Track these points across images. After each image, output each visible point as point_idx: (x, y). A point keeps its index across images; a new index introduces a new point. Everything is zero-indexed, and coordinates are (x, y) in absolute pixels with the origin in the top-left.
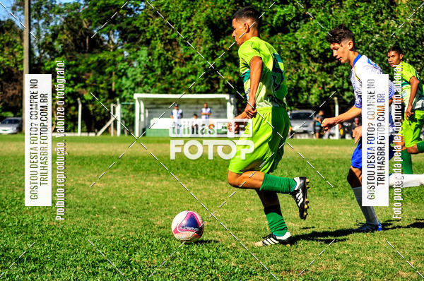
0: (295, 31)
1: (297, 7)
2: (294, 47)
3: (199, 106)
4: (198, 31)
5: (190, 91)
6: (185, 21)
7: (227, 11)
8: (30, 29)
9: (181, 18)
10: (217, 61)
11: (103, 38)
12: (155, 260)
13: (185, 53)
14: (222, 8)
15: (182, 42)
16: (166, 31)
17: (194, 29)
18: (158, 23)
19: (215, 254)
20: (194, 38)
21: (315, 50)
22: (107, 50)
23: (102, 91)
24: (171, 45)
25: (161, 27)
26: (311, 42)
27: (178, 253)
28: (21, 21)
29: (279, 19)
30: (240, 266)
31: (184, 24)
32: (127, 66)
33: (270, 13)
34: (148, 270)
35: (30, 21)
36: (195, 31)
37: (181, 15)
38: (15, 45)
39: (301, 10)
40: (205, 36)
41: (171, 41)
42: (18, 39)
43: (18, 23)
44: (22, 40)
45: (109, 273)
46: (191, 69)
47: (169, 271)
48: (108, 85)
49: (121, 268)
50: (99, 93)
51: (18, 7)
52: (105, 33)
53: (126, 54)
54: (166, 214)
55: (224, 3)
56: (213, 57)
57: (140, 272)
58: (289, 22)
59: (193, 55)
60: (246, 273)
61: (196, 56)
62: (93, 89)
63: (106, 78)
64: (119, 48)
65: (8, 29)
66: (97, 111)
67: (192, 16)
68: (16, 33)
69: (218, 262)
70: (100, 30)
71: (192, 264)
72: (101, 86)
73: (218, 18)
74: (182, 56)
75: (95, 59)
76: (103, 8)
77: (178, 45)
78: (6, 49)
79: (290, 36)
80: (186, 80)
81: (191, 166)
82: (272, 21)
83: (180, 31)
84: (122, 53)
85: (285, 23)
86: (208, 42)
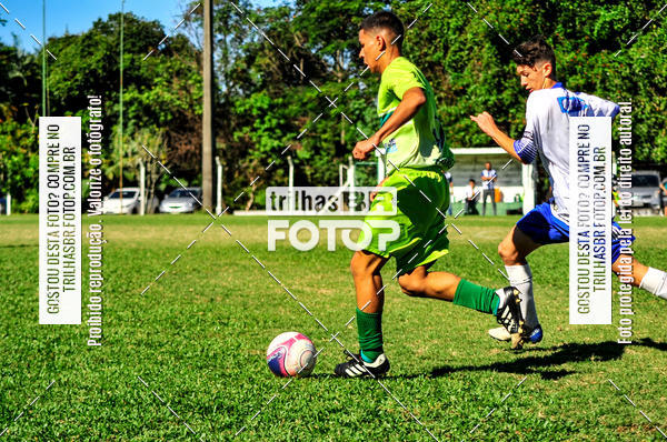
0: (629, 47)
1: (631, 8)
2: (628, 71)
3: (478, 167)
4: (476, 48)
5: (464, 145)
6: (454, 33)
7: (521, 16)
8: (212, 49)
9: (448, 30)
10: (506, 95)
11: (326, 61)
12: (417, 409)
13: (455, 84)
14: (513, 12)
15: (449, 66)
16: (425, 50)
17: (469, 45)
18: (412, 36)
19: (511, 400)
20: (469, 60)
21: (661, 76)
22: (332, 80)
23: (324, 145)
24: (433, 71)
25: (416, 44)
26: (655, 63)
27: (453, 398)
28: (197, 36)
29: (603, 28)
30: (552, 418)
31: (453, 37)
32: (365, 105)
33: (589, 18)
34: (406, 425)
35: (212, 36)
36: (471, 49)
37: (448, 23)
38: (190, 75)
39: (639, 14)
40: (486, 56)
41: (432, 65)
42: (194, 66)
43: (193, 40)
44: (200, 67)
45: (346, 430)
46: (465, 108)
47: (440, 426)
48: (335, 136)
49: (364, 421)
50: (322, 148)
51: (194, 15)
52: (328, 53)
53: (362, 85)
54: (431, 337)
55: (516, 4)
56: (500, 88)
57: (394, 427)
58: (619, 33)
59: (468, 86)
60: (562, 429)
61: (472, 88)
62: (312, 141)
63: (331, 124)
64: (352, 77)
65: (178, 50)
66: (318, 175)
67: (465, 25)
68: (191, 56)
69: (516, 412)
70: (321, 49)
71: (476, 415)
72: (324, 136)
73: (507, 27)
74: (450, 89)
75: (314, 95)
76: (326, 13)
77: (444, 72)
78: (175, 80)
79: (621, 54)
80: (457, 126)
81: (468, 262)
82: (592, 31)
83: (446, 48)
84: (356, 85)
85: (614, 33)
86: (492, 65)
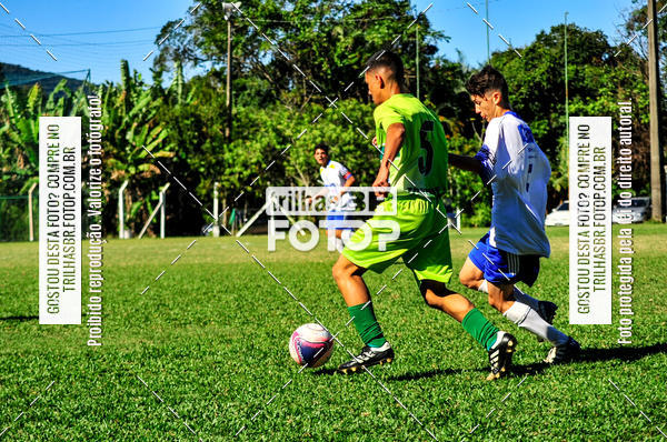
8: (657, 58)
28: (641, 45)
35: (657, 45)
38: (634, 84)
42: (639, 74)
43: (637, 49)
44: (646, 76)
51: (637, 24)
65: (622, 59)
68: (636, 65)
78: (620, 90)
